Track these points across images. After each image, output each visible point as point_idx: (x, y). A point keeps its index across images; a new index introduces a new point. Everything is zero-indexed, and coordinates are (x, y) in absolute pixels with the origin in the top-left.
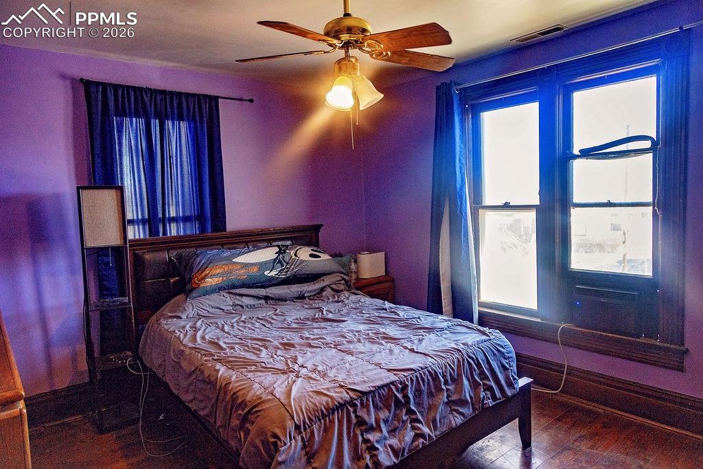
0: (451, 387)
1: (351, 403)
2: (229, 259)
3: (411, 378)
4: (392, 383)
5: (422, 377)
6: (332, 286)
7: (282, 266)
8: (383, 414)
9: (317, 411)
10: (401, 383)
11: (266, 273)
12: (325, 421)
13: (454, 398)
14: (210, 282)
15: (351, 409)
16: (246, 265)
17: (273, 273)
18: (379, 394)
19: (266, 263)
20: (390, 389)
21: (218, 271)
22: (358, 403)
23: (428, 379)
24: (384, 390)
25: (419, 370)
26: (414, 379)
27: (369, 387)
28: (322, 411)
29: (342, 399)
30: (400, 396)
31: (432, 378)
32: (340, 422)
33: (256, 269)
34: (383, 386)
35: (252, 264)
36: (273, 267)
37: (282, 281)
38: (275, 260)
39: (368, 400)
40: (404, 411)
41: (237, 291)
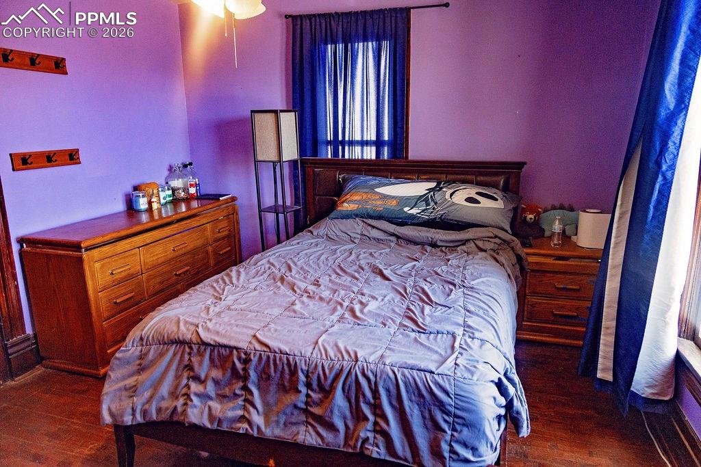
0: (315, 396)
1: (189, 344)
2: (372, 187)
3: (260, 355)
4: (237, 349)
5: (275, 360)
6: (477, 242)
7: (428, 204)
8: (216, 373)
9: (161, 335)
10: (246, 353)
11: (406, 209)
12: (163, 347)
13: (316, 410)
14: (347, 207)
15: (187, 350)
16: (385, 197)
17: (414, 211)
18: (219, 351)
19: (408, 198)
20: (231, 353)
21: (356, 198)
22: (195, 348)
23: (283, 367)
24: (226, 351)
25: (276, 352)
26: (264, 358)
27: (211, 339)
28: (164, 337)
29: (183, 335)
30: (239, 365)
31: (290, 370)
32: (175, 355)
33: (394, 203)
34: (225, 346)
35: (393, 197)
36: (416, 204)
37: (425, 222)
38: (421, 197)
39: (205, 349)
40: (241, 384)
41: (370, 221)
